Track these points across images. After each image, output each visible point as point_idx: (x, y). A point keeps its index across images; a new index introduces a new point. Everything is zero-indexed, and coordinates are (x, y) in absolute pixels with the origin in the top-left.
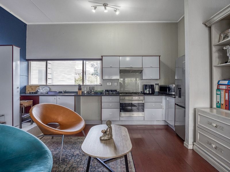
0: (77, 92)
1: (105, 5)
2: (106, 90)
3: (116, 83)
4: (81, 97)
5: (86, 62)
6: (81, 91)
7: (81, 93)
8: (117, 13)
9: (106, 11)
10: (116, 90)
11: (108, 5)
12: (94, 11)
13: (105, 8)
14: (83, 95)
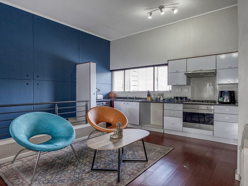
0: (146, 99)
1: (161, 8)
2: (174, 97)
3: (187, 89)
4: (151, 103)
5: (158, 68)
6: (150, 97)
7: (150, 100)
8: (176, 11)
9: (162, 14)
10: (186, 98)
11: (164, 6)
12: (150, 17)
13: (161, 11)
14: (152, 101)
